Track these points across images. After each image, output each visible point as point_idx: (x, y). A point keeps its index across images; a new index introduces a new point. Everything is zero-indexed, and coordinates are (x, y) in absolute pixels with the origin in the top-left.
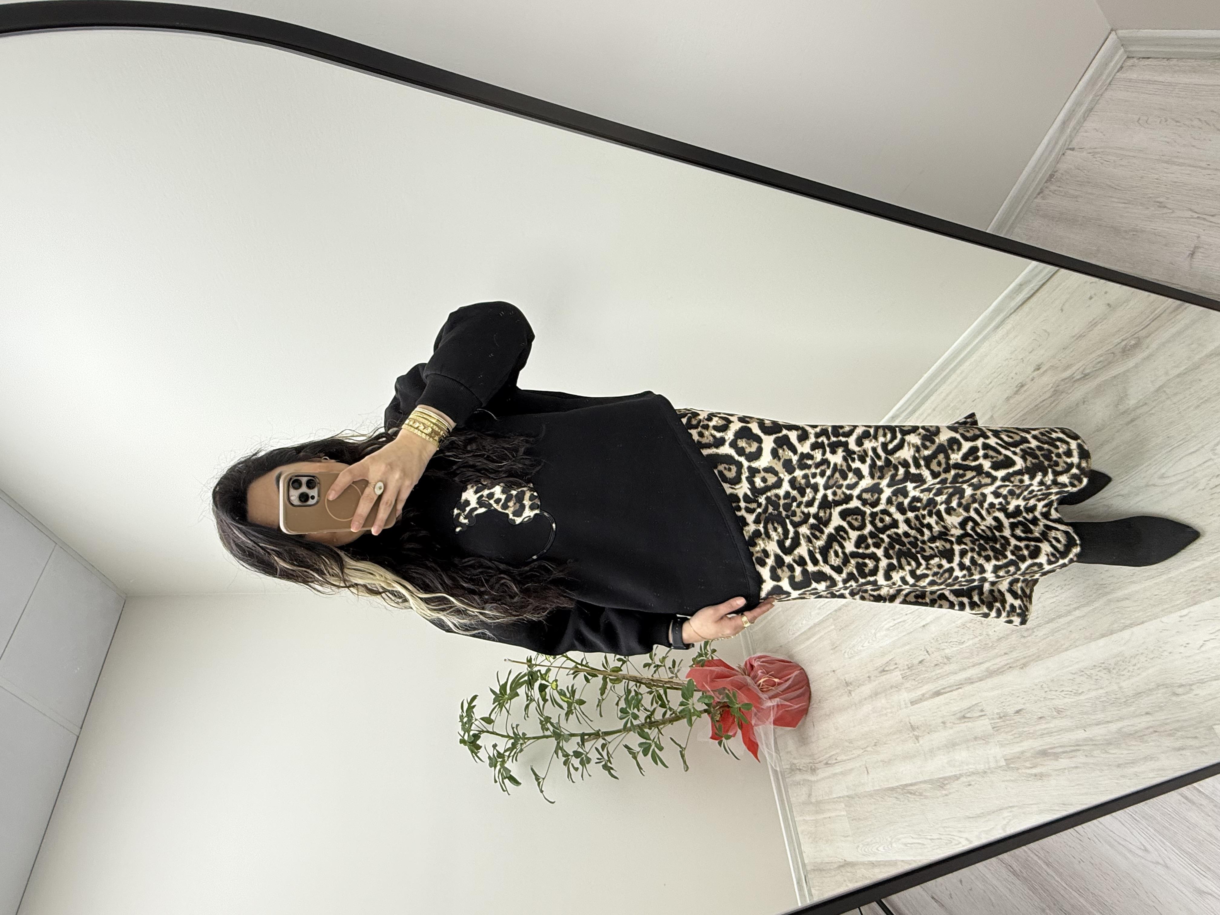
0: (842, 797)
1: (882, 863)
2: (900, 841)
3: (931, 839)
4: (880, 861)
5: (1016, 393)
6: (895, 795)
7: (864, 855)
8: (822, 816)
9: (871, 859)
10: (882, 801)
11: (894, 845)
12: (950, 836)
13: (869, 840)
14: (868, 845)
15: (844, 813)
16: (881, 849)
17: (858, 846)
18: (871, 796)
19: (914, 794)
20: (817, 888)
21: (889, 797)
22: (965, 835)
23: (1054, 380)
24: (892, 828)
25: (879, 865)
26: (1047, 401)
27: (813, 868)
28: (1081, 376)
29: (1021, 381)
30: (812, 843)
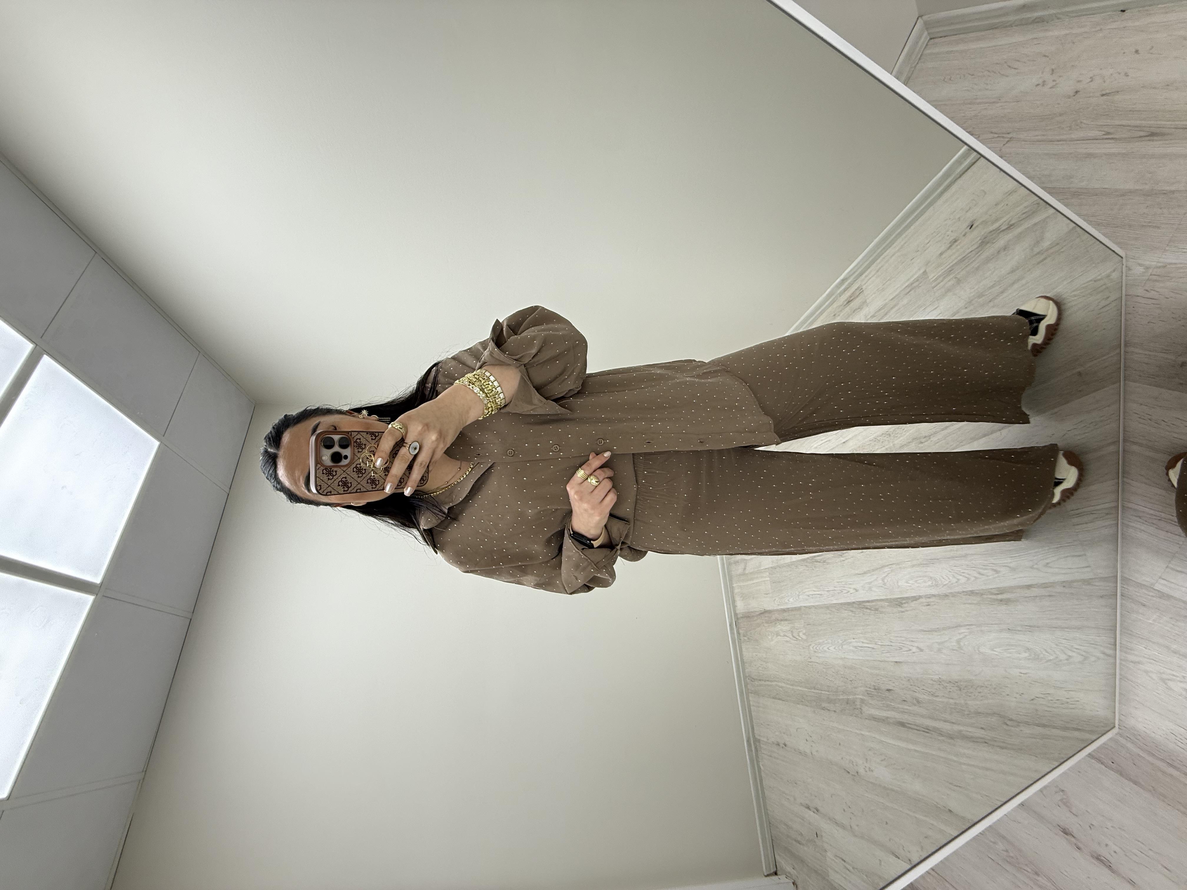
0: (768, 568)
1: (790, 609)
2: (807, 593)
3: (827, 591)
4: (789, 608)
5: (949, 248)
6: (805, 564)
7: (778, 605)
8: (752, 582)
9: (782, 607)
10: (796, 569)
11: (801, 597)
13: (783, 595)
14: (783, 598)
15: (768, 579)
16: (791, 600)
17: (775, 600)
18: (789, 566)
19: (820, 562)
20: (743, 629)
21: (802, 566)
22: (853, 586)
23: (983, 233)
24: (801, 585)
25: (789, 611)
26: (973, 252)
27: (741, 616)
28: (1008, 226)
29: (955, 237)
30: (742, 600)
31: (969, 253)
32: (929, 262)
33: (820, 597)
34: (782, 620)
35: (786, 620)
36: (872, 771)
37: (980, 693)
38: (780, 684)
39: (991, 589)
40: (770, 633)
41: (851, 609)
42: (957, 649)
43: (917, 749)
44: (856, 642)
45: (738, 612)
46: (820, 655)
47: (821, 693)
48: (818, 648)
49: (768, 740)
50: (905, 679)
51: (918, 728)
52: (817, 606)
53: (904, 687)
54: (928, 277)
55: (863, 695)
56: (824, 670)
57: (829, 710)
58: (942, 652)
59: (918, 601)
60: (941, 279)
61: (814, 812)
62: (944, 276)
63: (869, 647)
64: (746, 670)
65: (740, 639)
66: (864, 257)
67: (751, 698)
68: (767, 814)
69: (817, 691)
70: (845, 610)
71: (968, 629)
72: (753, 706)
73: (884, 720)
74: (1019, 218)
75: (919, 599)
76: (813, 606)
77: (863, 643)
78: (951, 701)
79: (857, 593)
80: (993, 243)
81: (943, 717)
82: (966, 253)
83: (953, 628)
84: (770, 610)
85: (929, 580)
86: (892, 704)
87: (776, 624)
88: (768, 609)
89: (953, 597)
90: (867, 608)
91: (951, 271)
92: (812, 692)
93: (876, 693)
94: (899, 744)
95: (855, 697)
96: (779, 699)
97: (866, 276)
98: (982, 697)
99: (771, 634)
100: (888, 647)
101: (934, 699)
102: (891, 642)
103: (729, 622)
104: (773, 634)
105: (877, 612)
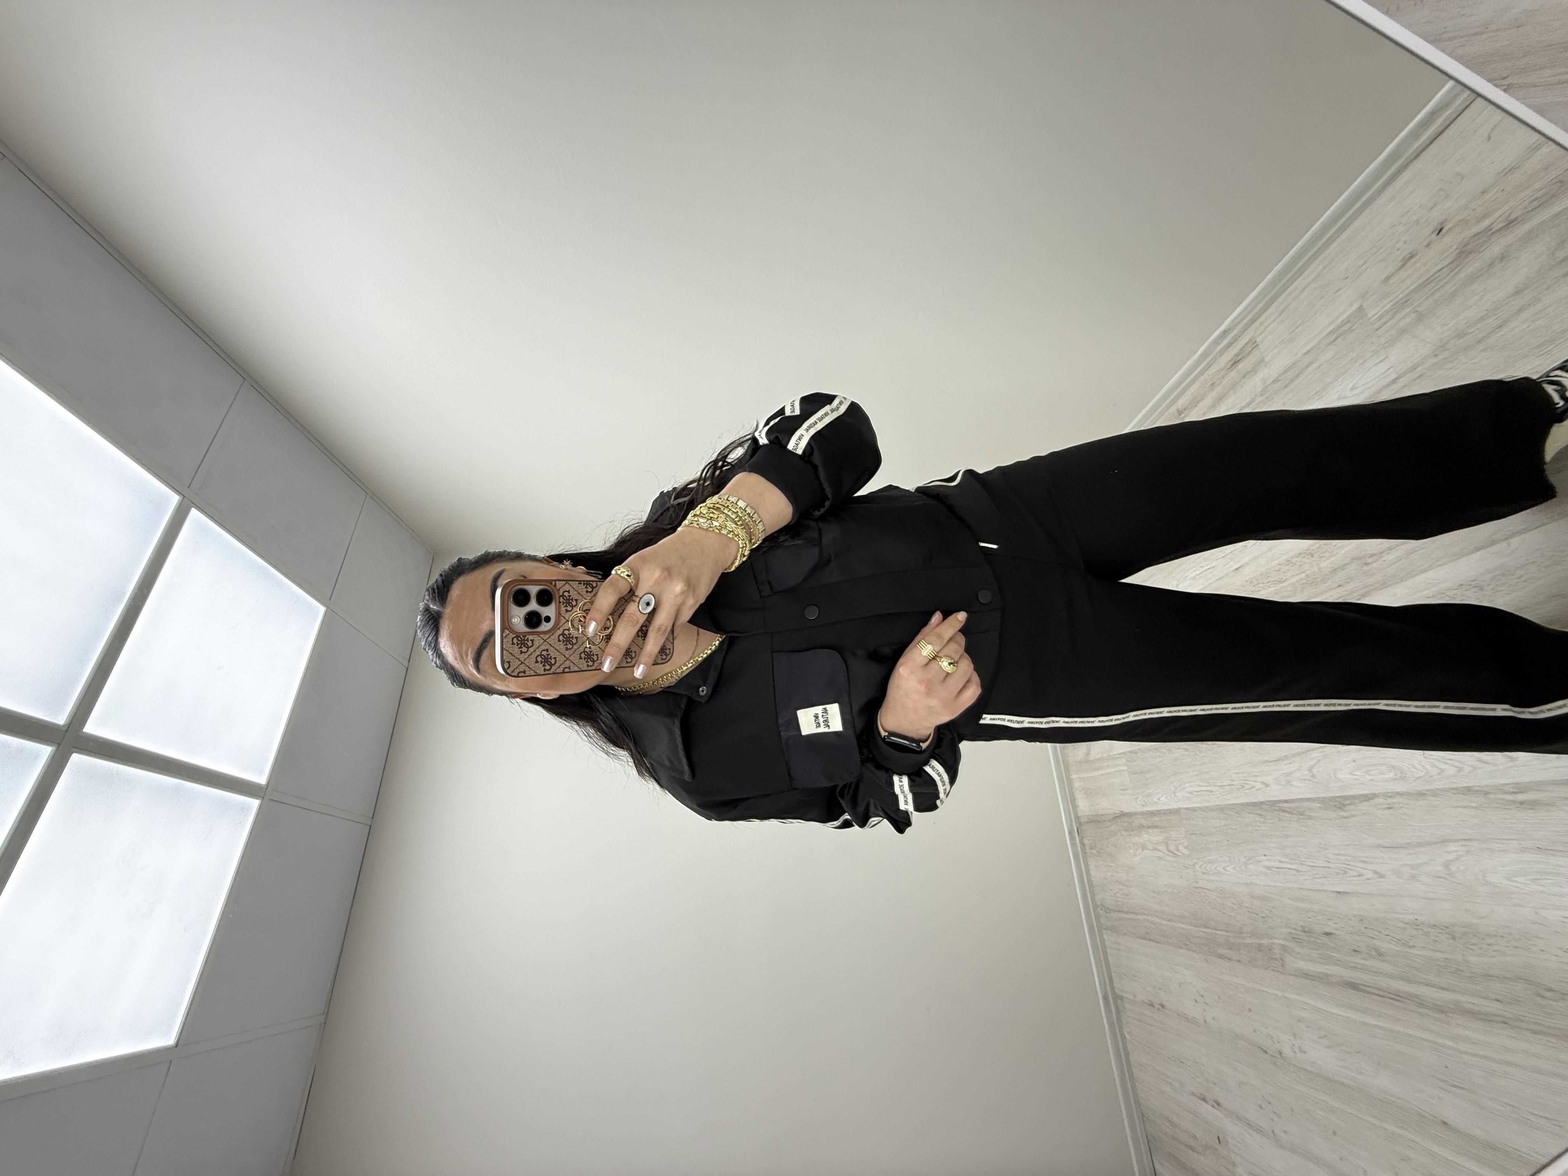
0: (1124, 753)
1: (1162, 812)
2: (1187, 790)
3: (1220, 786)
4: (1160, 811)
5: (1399, 269)
7: (1143, 806)
8: (1101, 772)
9: (1151, 809)
10: (1169, 754)
11: (1177, 794)
12: (1242, 782)
13: (1150, 791)
14: (1149, 795)
15: (1126, 768)
16: (1163, 798)
17: (1138, 798)
20: (1089, 838)
23: (1461, 239)
24: (1178, 778)
26: (1445, 270)
27: (1086, 820)
28: (1505, 224)
29: (1410, 251)
30: (1087, 798)
31: (1435, 273)
32: (1367, 293)
33: (1208, 795)
34: (1149, 827)
35: (1156, 827)
36: (1305, 1052)
37: (1489, 945)
38: (1150, 918)
39: (1504, 785)
40: (1131, 845)
41: (1259, 812)
42: (1446, 876)
43: (1379, 1024)
44: (1269, 860)
45: (1079, 815)
46: (1212, 878)
47: (1216, 934)
48: (1208, 868)
49: (1135, 996)
50: (1354, 918)
51: (1381, 993)
52: (1207, 807)
53: (1353, 930)
54: (1366, 315)
55: (1284, 939)
56: (1218, 900)
57: (1229, 959)
58: (1418, 881)
59: (1371, 801)
60: (1388, 316)
61: (1213, 1106)
62: (1394, 311)
63: (1290, 869)
64: (1096, 897)
65: (1086, 853)
66: (1257, 297)
67: (1105, 937)
68: (1138, 1104)
69: (1210, 931)
70: (1249, 813)
71: (1464, 846)
72: (1110, 948)
73: (1321, 978)
74: (1524, 209)
75: (1372, 799)
76: (1200, 808)
77: (1280, 862)
78: (1439, 955)
79: (1268, 788)
80: (1480, 253)
81: (1424, 979)
82: (1432, 272)
83: (1436, 843)
84: (1130, 813)
85: (1390, 771)
86: (1335, 955)
87: (1140, 832)
88: (1126, 811)
89: (1432, 796)
90: (1284, 811)
91: (1406, 302)
92: (1202, 931)
93: (1306, 938)
94: (1349, 1015)
95: (1270, 941)
96: (1150, 940)
97: (1261, 324)
98: (1494, 951)
99: (1134, 846)
100: (1323, 869)
101: (1407, 950)
102: (1328, 862)
103: (1068, 829)
104: (1137, 847)
105: (1302, 817)
